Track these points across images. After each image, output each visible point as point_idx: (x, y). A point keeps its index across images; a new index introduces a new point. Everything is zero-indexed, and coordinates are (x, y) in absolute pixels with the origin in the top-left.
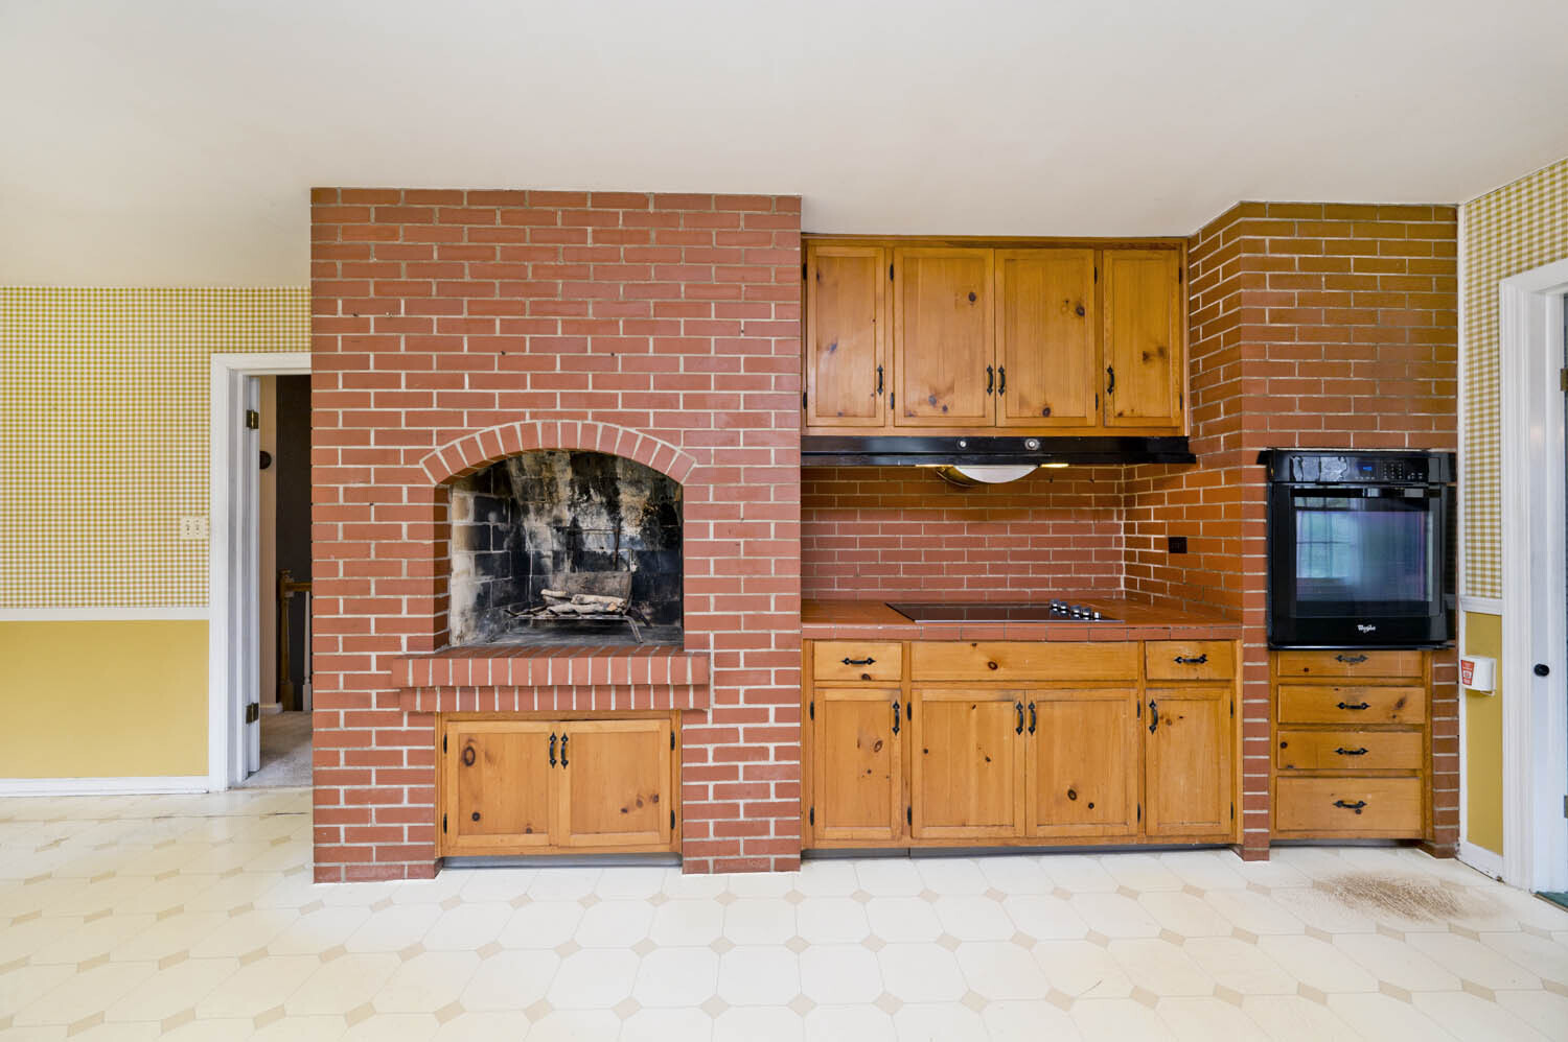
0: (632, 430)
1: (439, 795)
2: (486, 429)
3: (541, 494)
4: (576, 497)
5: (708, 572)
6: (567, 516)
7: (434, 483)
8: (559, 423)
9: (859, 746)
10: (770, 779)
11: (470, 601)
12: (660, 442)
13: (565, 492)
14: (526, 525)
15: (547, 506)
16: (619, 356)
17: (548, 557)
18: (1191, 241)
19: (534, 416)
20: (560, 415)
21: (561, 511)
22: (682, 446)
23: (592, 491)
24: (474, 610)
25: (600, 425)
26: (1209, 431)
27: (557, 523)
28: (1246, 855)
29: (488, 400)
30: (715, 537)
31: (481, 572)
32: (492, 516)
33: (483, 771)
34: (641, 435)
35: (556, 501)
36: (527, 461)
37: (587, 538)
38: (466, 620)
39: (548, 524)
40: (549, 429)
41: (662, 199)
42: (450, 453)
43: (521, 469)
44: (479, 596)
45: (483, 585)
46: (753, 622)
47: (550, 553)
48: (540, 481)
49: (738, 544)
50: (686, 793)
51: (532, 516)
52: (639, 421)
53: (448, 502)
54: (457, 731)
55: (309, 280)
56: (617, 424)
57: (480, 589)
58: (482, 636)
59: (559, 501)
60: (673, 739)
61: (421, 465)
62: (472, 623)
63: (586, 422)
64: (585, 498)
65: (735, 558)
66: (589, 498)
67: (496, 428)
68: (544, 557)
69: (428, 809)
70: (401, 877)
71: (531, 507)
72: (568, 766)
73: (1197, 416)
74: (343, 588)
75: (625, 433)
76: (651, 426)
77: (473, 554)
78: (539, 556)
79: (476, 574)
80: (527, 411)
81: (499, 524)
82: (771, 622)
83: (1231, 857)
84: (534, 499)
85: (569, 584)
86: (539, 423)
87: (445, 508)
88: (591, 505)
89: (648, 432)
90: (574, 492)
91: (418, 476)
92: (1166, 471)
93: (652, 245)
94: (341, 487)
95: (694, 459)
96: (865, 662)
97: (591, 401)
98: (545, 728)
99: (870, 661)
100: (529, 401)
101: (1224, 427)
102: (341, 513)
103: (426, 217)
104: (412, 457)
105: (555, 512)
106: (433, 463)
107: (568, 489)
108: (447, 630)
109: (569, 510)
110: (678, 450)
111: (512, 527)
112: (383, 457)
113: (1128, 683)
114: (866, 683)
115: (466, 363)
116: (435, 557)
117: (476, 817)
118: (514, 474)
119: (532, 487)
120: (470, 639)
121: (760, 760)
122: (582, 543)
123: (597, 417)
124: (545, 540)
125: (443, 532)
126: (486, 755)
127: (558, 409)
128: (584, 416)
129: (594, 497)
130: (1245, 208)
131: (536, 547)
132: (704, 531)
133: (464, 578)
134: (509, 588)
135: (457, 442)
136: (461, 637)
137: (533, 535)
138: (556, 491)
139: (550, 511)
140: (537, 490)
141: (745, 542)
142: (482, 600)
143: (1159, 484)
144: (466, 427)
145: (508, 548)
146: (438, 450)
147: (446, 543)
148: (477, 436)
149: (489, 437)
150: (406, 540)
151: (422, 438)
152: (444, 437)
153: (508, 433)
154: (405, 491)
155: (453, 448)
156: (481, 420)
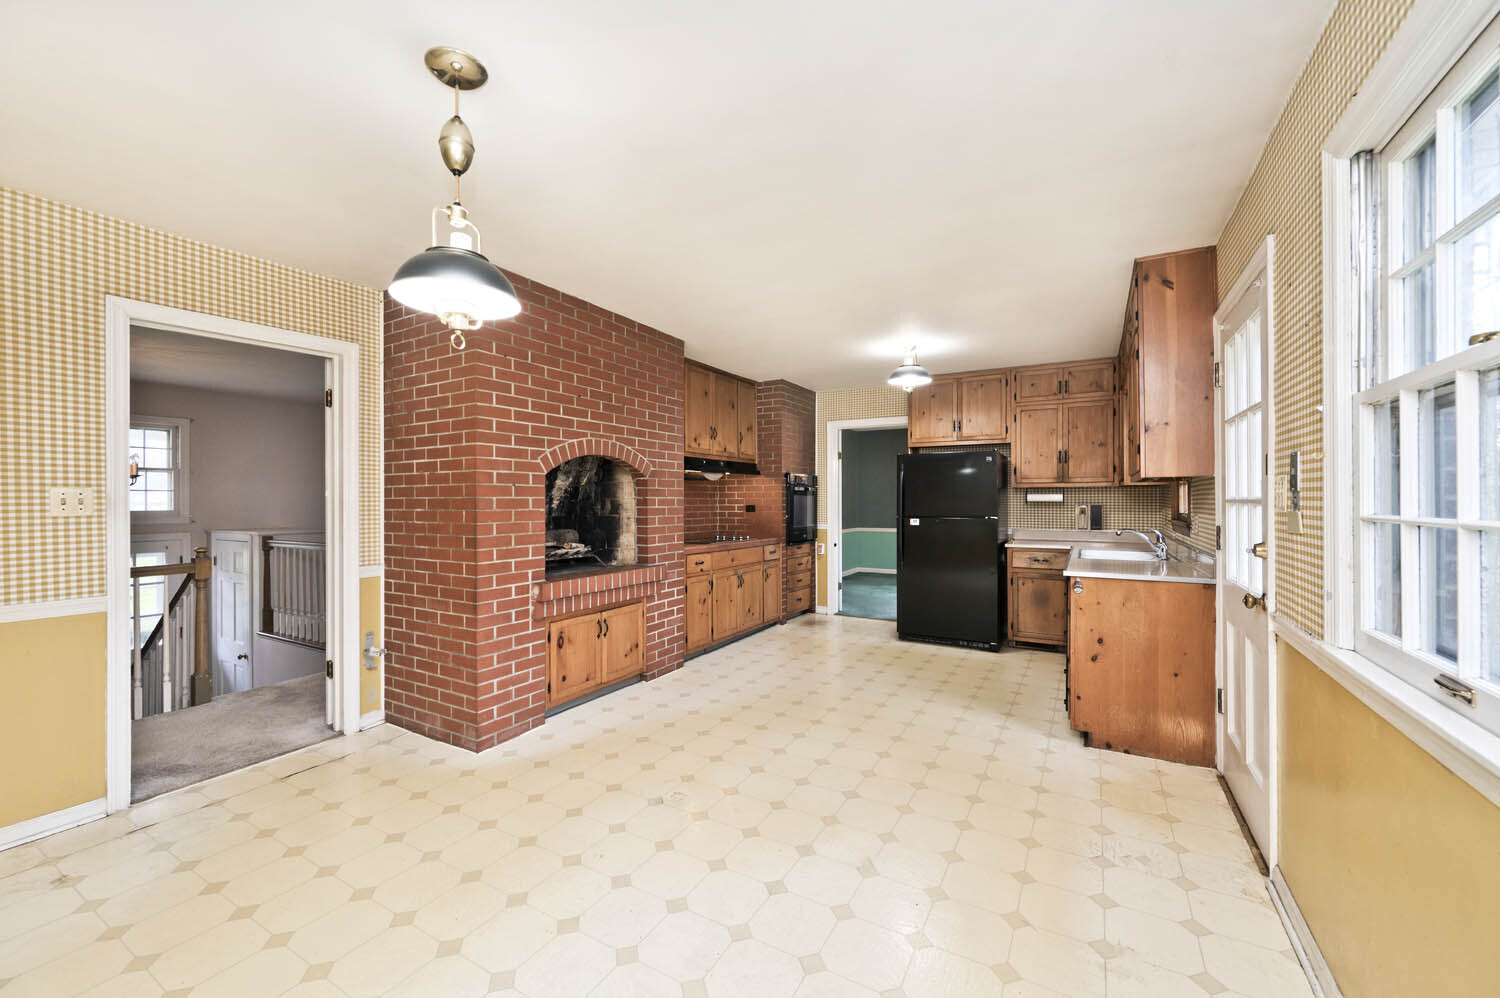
0: (630, 448)
1: (547, 671)
2: (571, 441)
7: (546, 472)
10: (675, 625)
12: (640, 456)
16: (625, 407)
18: (760, 384)
19: (591, 435)
20: (601, 437)
26: (767, 462)
28: (782, 624)
29: (570, 423)
33: (567, 649)
40: (598, 443)
41: (642, 327)
42: (553, 453)
46: (670, 547)
50: (648, 639)
52: (631, 443)
54: (555, 629)
60: (643, 612)
61: (539, 461)
67: (575, 441)
69: (541, 681)
70: (528, 729)
72: (606, 637)
73: (760, 456)
74: (497, 542)
76: (637, 447)
80: (589, 432)
82: (676, 547)
83: (778, 626)
86: (594, 439)
89: (635, 450)
91: (537, 467)
92: (745, 477)
93: (637, 349)
94: (495, 472)
95: (651, 467)
97: (614, 430)
98: (597, 616)
99: (702, 563)
100: (589, 426)
101: (774, 462)
102: (494, 491)
104: (535, 455)
106: (545, 460)
110: (646, 460)
112: (521, 454)
113: (759, 562)
114: (701, 573)
115: (561, 399)
117: (564, 678)
121: (672, 616)
126: (569, 640)
127: (601, 433)
130: (782, 381)
132: (654, 503)
135: (556, 447)
141: (667, 508)
143: (739, 483)
144: (561, 438)
146: (548, 451)
148: (566, 444)
149: (571, 445)
150: (531, 509)
151: (540, 443)
152: (551, 444)
153: (580, 444)
154: (531, 477)
155: (555, 451)
156: (568, 435)
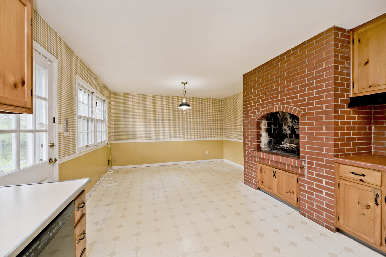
0: (288, 106)
1: (257, 176)
2: (263, 110)
3: (285, 121)
4: (292, 121)
5: (305, 140)
6: (291, 125)
7: (257, 120)
8: (274, 106)
9: (359, 203)
10: (324, 201)
11: (267, 142)
12: (294, 107)
13: (289, 120)
14: (283, 127)
15: (286, 123)
16: (285, 89)
17: (288, 135)
19: (270, 106)
20: (275, 105)
21: (289, 124)
22: (299, 108)
23: (295, 119)
24: (268, 144)
25: (282, 105)
27: (289, 127)
29: (263, 104)
30: (307, 130)
31: (269, 137)
32: (273, 126)
33: (263, 174)
34: (290, 106)
35: (288, 122)
36: (281, 114)
37: (296, 130)
38: (266, 146)
39: (287, 127)
40: (273, 108)
43: (280, 116)
44: (269, 142)
45: (270, 139)
46: (318, 154)
47: (289, 134)
48: (284, 118)
49: (314, 133)
50: (301, 194)
51: (284, 125)
53: (260, 123)
54: (260, 165)
55: (243, 89)
56: (285, 105)
57: (269, 140)
58: (269, 149)
59: (289, 122)
60: (297, 180)
61: (255, 117)
62: (267, 147)
63: (279, 105)
64: (294, 121)
65: (313, 136)
66: (295, 121)
68: (287, 135)
69: (256, 178)
71: (283, 124)
72: (276, 178)
75: (286, 106)
76: (292, 104)
77: (267, 133)
78: (287, 134)
79: (268, 137)
81: (274, 127)
82: (324, 155)
84: (283, 122)
85: (287, 141)
86: (271, 107)
87: (260, 125)
88: (296, 123)
89: (292, 106)
90: (291, 120)
91: (255, 119)
94: (246, 121)
95: (302, 111)
96: (361, 175)
97: (280, 101)
98: (273, 169)
99: (364, 175)
100: (269, 103)
102: (246, 126)
103: (255, 73)
104: (254, 116)
105: (288, 125)
106: (256, 117)
107: (290, 119)
108: (260, 147)
109: (291, 124)
110: (298, 109)
111: (278, 128)
112: (251, 116)
114: (361, 183)
115: (260, 98)
116: (257, 133)
117: (262, 182)
118: (279, 117)
119: (283, 119)
120: (266, 149)
121: (320, 194)
122: (296, 132)
123: (281, 104)
124: (287, 131)
125: (259, 129)
126: (264, 171)
127: (274, 103)
128: (278, 104)
129: (296, 121)
131: (286, 132)
132: (304, 129)
133: (265, 138)
134: (278, 141)
135: (259, 112)
136: (264, 149)
137: (285, 130)
138: (287, 120)
139: (287, 124)
140: (284, 120)
141: (316, 132)
142: (270, 143)
144: (260, 110)
145: (277, 132)
146: (257, 114)
147: (260, 131)
148: (262, 111)
149: (264, 111)
150: (253, 130)
151: (255, 112)
152: (258, 112)
153: (266, 110)
154: (253, 122)
155: (259, 114)
156: (262, 108)
